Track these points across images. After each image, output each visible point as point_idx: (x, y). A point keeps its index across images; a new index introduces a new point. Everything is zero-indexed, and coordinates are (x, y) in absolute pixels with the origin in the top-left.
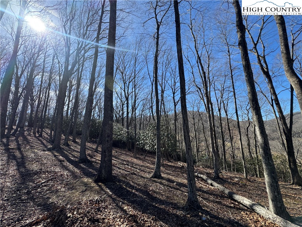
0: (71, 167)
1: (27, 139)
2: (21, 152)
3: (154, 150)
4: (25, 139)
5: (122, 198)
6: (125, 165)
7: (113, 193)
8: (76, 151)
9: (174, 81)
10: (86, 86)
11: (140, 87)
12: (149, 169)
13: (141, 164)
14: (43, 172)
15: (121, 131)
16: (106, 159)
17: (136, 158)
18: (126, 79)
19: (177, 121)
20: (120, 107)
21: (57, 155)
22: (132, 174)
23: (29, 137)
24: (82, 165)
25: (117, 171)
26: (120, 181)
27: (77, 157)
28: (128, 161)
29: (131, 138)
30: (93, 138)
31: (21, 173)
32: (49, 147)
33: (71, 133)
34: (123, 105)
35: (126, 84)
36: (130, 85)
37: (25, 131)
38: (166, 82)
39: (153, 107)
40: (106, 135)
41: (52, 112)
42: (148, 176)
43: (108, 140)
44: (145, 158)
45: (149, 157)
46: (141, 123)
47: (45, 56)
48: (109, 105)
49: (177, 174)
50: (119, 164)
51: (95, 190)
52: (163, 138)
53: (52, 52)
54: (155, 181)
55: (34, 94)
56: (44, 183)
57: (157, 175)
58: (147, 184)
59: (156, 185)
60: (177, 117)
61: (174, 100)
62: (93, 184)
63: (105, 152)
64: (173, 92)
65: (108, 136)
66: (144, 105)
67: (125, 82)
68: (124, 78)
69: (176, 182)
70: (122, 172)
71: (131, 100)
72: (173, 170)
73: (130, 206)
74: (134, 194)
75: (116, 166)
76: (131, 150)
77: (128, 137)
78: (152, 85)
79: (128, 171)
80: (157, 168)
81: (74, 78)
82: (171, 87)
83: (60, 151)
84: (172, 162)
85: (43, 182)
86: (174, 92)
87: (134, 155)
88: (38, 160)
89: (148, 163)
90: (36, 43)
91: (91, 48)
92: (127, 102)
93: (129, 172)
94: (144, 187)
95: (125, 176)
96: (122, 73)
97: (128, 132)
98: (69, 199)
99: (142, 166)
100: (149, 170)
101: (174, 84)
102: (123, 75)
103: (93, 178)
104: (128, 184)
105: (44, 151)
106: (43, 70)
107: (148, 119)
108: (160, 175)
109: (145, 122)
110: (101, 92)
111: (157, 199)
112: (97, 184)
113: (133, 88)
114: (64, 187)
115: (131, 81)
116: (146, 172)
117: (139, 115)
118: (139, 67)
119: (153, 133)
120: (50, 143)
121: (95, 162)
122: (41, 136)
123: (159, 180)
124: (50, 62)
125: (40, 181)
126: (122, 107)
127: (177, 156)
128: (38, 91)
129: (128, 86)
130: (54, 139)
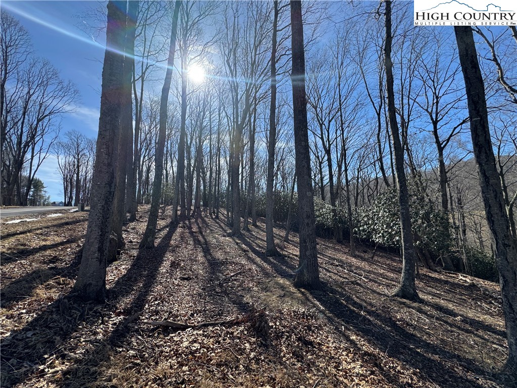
0: (258, 260)
1: (205, 221)
2: (203, 236)
3: (395, 245)
4: (204, 222)
5: (343, 320)
6: (337, 266)
7: (326, 308)
8: (259, 238)
9: (435, 93)
10: (261, 143)
11: (351, 126)
12: (387, 279)
13: (367, 268)
14: (229, 262)
15: (322, 208)
16: (308, 253)
17: (355, 257)
18: (323, 117)
19: (449, 184)
20: (316, 167)
21: (239, 243)
22: (352, 282)
23: (207, 219)
24: (271, 259)
25: (326, 275)
26: (334, 292)
27: (262, 248)
28: (341, 261)
29: (341, 221)
30: (278, 220)
31: (208, 260)
32: (228, 232)
33: (250, 214)
34: (321, 163)
35: (324, 124)
36: (331, 126)
37: (201, 212)
38: (411, 102)
39: (383, 159)
40: (305, 216)
41: (224, 185)
42: (386, 291)
43: (308, 223)
44: (372, 258)
45: (382, 257)
46: (358, 194)
47: (210, 113)
48: (304, 166)
49: (460, 299)
50: (325, 264)
51: (298, 298)
52: (414, 222)
53: (217, 105)
54: (404, 305)
55: (205, 164)
56: (233, 276)
57: (408, 294)
58: (389, 308)
59: (409, 312)
60: (448, 175)
61: (437, 137)
62: (293, 289)
63: (305, 242)
64: (432, 119)
65: (308, 217)
66: (362, 159)
67: (322, 123)
68: (320, 115)
69: (461, 315)
70: (334, 277)
71: (336, 152)
72: (447, 289)
73: (363, 337)
74: (364, 318)
75: (322, 266)
76: (342, 242)
77: (336, 219)
78: (379, 115)
79: (344, 278)
80: (406, 279)
81: (244, 133)
82: (427, 110)
83: (241, 237)
84: (440, 273)
85: (232, 274)
86: (436, 118)
87: (349, 251)
88: (221, 247)
89: (381, 267)
90: (200, 98)
91: (264, 81)
92: (328, 158)
93: (346, 278)
94: (382, 311)
95: (341, 285)
96: (316, 108)
97: (334, 211)
98: (265, 303)
99: (369, 272)
100: (387, 281)
101: (435, 101)
102: (317, 111)
103: (291, 280)
104: (349, 299)
105: (224, 236)
106: (210, 131)
107: (372, 185)
108: (417, 295)
109: (365, 191)
110: (283, 147)
111: (416, 338)
112: (299, 290)
113: (337, 130)
114: (256, 286)
115: (332, 119)
116: (380, 284)
117: (353, 178)
118: (346, 87)
119: (389, 212)
120: (228, 226)
121: (289, 257)
122: (217, 217)
123: (416, 305)
124: (216, 119)
125: (228, 274)
126: (318, 168)
127: (453, 261)
128: (208, 161)
129: (329, 128)
130: (232, 222)
